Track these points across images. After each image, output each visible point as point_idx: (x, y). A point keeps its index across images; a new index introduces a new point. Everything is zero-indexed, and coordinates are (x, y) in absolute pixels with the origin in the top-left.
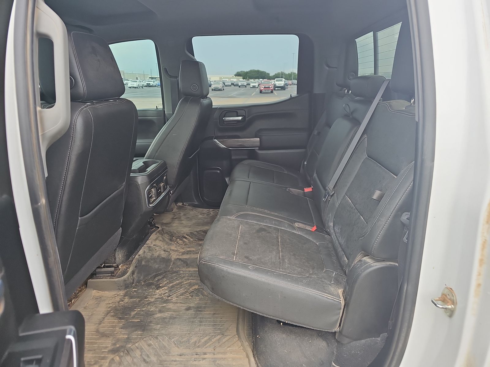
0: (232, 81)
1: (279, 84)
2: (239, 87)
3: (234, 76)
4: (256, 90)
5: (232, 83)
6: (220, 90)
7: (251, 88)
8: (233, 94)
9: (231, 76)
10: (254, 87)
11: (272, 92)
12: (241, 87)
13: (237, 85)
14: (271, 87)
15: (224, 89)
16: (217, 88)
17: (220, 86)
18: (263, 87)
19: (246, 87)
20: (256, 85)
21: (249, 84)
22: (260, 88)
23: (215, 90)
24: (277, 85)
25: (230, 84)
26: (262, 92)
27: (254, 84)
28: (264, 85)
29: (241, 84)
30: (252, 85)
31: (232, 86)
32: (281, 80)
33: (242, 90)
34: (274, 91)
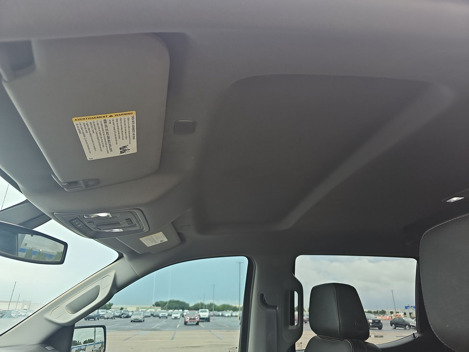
0: (152, 311)
1: (203, 315)
2: (160, 318)
3: (153, 307)
4: (179, 321)
5: (151, 314)
6: (140, 321)
7: (172, 319)
8: (156, 326)
9: (149, 306)
10: (176, 318)
11: (197, 324)
12: (161, 318)
13: (158, 316)
14: (196, 318)
15: (145, 320)
16: (137, 319)
17: (141, 317)
18: (189, 318)
19: (167, 318)
20: (178, 316)
21: (171, 315)
22: (185, 319)
23: (134, 321)
24: (202, 316)
25: (149, 314)
26: (187, 324)
27: (176, 315)
28: (190, 316)
29: (162, 315)
30: (174, 316)
31: (151, 316)
32: (206, 312)
33: (164, 322)
34: (200, 323)
